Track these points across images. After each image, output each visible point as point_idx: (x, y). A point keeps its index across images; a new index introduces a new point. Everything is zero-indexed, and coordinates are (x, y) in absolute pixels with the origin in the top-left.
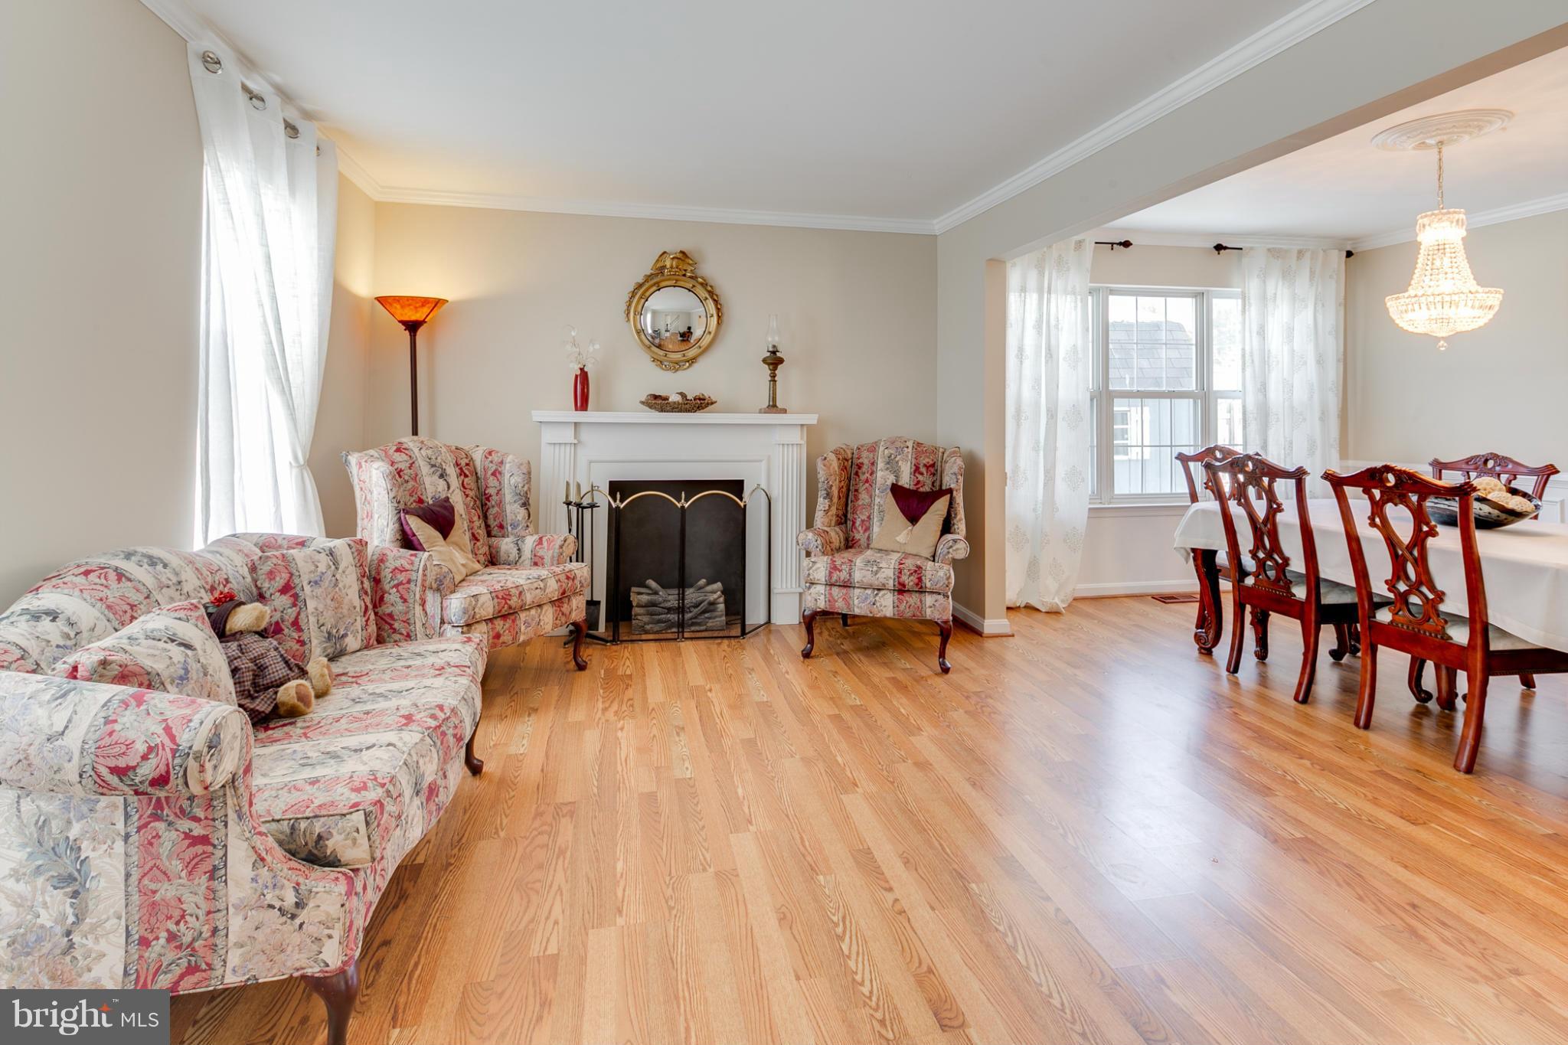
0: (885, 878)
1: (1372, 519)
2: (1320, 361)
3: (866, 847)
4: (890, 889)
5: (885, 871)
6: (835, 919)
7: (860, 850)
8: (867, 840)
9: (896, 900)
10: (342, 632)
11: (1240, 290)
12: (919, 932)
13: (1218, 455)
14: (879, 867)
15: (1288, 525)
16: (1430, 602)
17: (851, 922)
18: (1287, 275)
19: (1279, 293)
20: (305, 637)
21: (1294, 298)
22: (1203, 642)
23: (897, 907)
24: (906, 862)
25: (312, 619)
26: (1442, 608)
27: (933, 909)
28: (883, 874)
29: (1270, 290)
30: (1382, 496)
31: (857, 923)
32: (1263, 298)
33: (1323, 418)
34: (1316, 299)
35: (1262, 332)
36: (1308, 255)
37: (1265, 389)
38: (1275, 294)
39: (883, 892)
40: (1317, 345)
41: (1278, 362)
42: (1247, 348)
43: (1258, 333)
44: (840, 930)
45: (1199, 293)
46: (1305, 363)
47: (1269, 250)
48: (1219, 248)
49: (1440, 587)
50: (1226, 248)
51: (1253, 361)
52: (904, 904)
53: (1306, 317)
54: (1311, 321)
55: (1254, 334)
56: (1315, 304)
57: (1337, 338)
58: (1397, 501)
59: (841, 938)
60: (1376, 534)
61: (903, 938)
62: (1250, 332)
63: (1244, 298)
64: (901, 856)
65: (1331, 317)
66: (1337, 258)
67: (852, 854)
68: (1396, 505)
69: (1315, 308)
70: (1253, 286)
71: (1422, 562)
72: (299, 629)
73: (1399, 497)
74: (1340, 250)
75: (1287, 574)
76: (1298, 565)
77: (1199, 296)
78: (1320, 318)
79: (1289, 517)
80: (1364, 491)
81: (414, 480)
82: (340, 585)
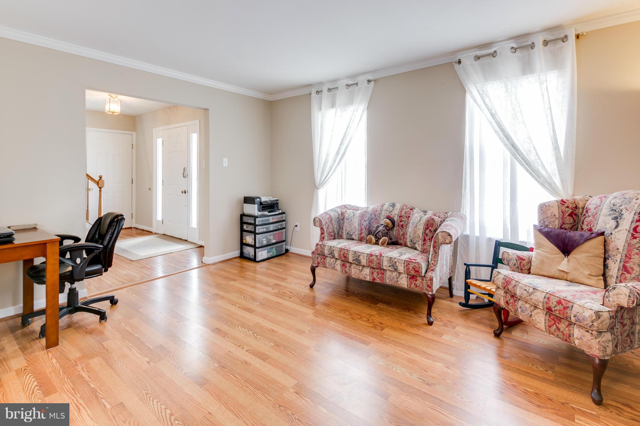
0: (251, 354)
3: (266, 361)
4: (247, 351)
5: (252, 356)
6: (259, 336)
7: (267, 359)
8: (267, 364)
9: (243, 348)
10: (415, 242)
12: (231, 343)
14: (256, 356)
17: (253, 337)
23: (242, 347)
24: (246, 363)
27: (229, 351)
28: (253, 355)
31: (252, 338)
39: (249, 349)
44: (255, 335)
52: (240, 349)
59: (253, 333)
61: (236, 340)
64: (250, 364)
67: (269, 356)
81: (594, 216)
82: (417, 227)
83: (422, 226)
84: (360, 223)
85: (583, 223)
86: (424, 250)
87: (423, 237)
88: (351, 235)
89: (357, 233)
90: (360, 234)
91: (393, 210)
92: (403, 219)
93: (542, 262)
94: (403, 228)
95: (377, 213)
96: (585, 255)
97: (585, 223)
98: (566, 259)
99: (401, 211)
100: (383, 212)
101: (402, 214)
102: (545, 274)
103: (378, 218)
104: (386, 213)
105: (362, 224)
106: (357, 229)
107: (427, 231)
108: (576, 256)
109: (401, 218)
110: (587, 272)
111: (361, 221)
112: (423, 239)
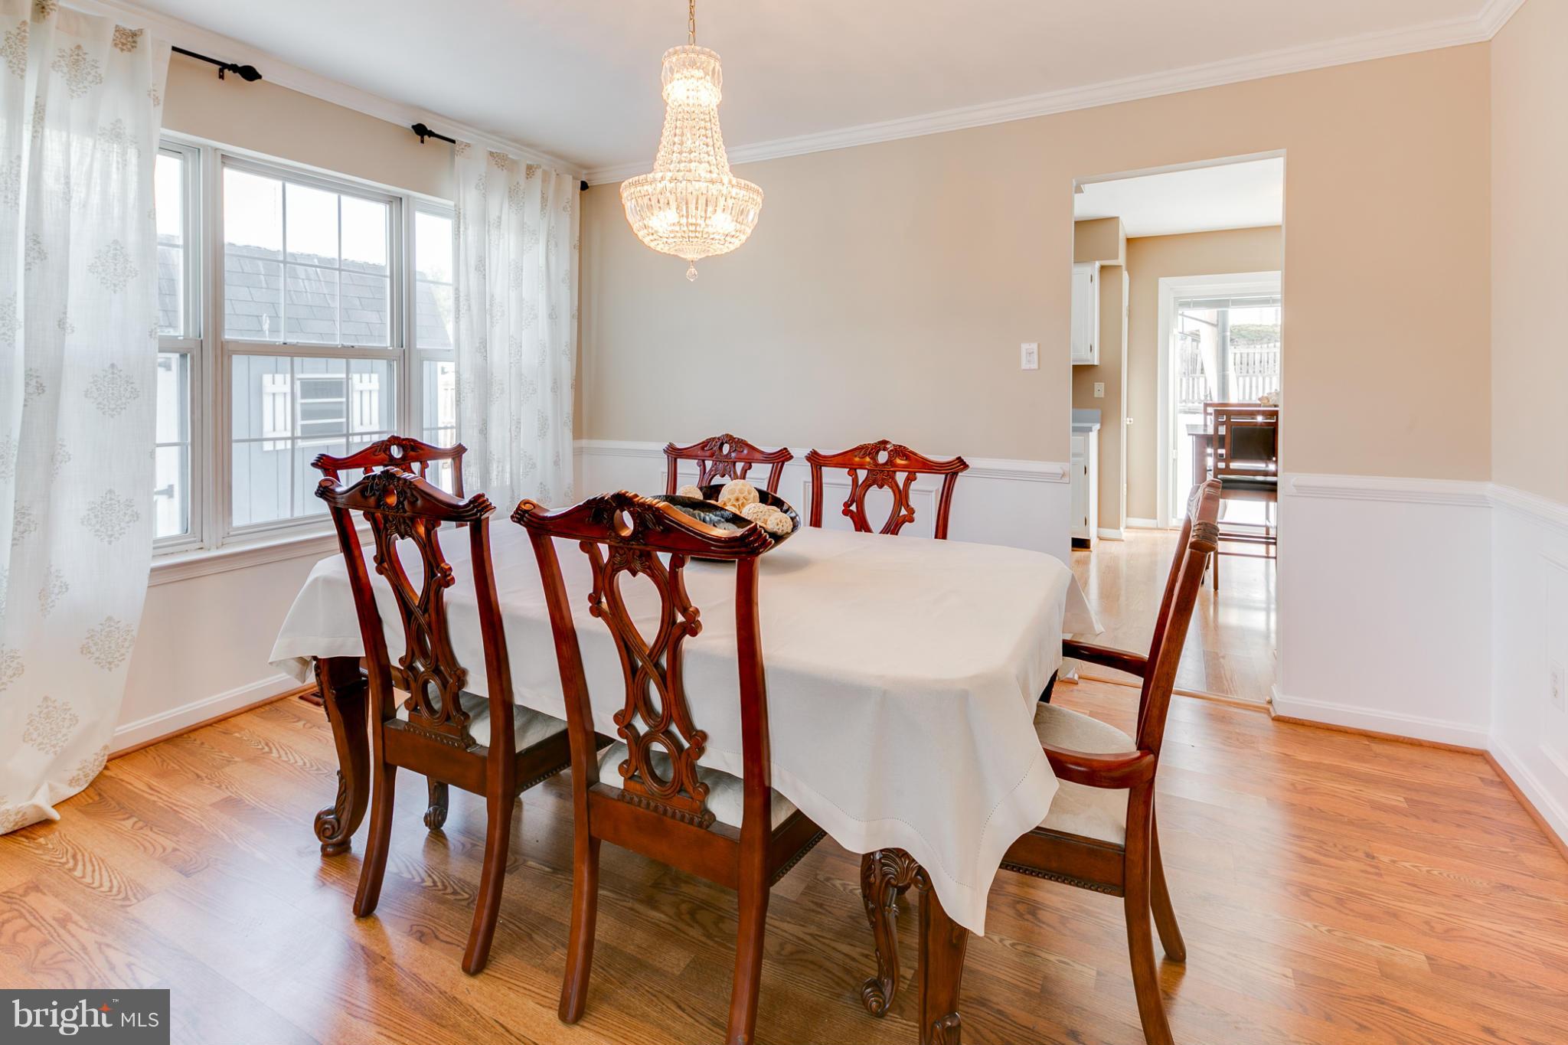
1: (594, 599)
2: (553, 316)
11: (452, 203)
13: (396, 452)
15: (462, 607)
16: (684, 756)
18: (513, 194)
19: (504, 217)
21: (522, 227)
22: (328, 833)
26: (703, 762)
29: (493, 214)
30: (612, 556)
32: (483, 219)
33: (556, 388)
34: (548, 235)
35: (481, 266)
36: (539, 173)
37: (485, 347)
38: (500, 218)
40: (549, 296)
41: (503, 311)
42: (462, 288)
43: (477, 269)
45: (396, 198)
46: (536, 317)
47: (491, 154)
48: (421, 130)
49: (699, 724)
50: (431, 134)
51: (469, 306)
53: (537, 255)
54: (542, 261)
55: (472, 270)
56: (548, 241)
57: (571, 288)
58: (638, 566)
60: (600, 625)
62: (467, 265)
63: (458, 216)
65: (565, 261)
66: (571, 188)
68: (634, 574)
69: (548, 246)
70: (470, 199)
71: (672, 681)
73: (640, 556)
74: (575, 178)
75: (462, 701)
76: (478, 685)
77: (395, 201)
78: (553, 259)
79: (461, 596)
80: (582, 547)
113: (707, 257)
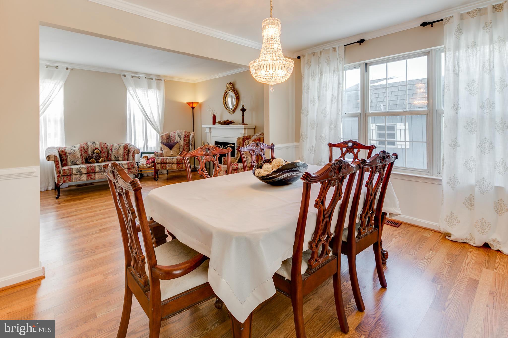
10: (118, 157)
20: (111, 156)
25: (113, 154)
72: (111, 155)
81: (174, 138)
82: (119, 150)
83: (122, 149)
84: (81, 154)
85: (171, 140)
86: (124, 159)
87: (123, 154)
88: (76, 162)
89: (80, 160)
90: (82, 160)
91: (96, 145)
92: (103, 149)
93: (167, 153)
94: (105, 153)
95: (85, 148)
96: (176, 148)
97: (172, 140)
98: (171, 151)
99: (101, 145)
100: (89, 147)
101: (102, 147)
102: (168, 156)
103: (86, 150)
104: (92, 147)
105: (82, 155)
106: (80, 157)
107: (125, 151)
108: (174, 149)
109: (102, 148)
110: (177, 153)
111: (81, 153)
112: (123, 155)
113: (277, 84)
